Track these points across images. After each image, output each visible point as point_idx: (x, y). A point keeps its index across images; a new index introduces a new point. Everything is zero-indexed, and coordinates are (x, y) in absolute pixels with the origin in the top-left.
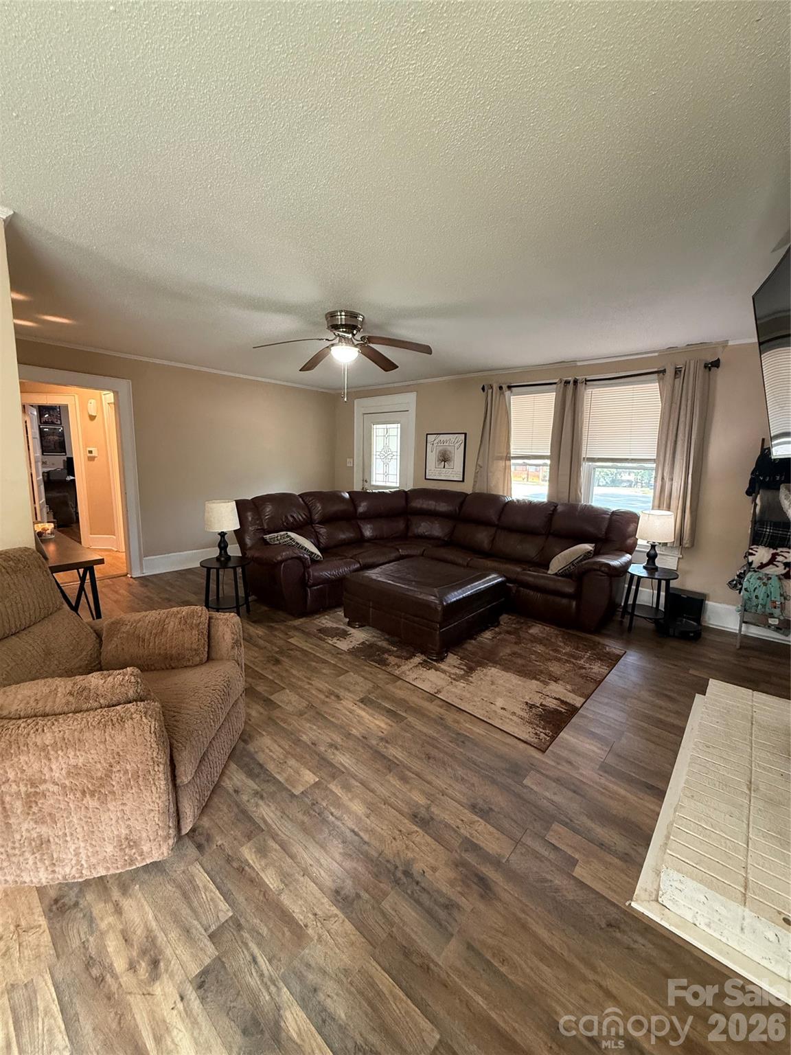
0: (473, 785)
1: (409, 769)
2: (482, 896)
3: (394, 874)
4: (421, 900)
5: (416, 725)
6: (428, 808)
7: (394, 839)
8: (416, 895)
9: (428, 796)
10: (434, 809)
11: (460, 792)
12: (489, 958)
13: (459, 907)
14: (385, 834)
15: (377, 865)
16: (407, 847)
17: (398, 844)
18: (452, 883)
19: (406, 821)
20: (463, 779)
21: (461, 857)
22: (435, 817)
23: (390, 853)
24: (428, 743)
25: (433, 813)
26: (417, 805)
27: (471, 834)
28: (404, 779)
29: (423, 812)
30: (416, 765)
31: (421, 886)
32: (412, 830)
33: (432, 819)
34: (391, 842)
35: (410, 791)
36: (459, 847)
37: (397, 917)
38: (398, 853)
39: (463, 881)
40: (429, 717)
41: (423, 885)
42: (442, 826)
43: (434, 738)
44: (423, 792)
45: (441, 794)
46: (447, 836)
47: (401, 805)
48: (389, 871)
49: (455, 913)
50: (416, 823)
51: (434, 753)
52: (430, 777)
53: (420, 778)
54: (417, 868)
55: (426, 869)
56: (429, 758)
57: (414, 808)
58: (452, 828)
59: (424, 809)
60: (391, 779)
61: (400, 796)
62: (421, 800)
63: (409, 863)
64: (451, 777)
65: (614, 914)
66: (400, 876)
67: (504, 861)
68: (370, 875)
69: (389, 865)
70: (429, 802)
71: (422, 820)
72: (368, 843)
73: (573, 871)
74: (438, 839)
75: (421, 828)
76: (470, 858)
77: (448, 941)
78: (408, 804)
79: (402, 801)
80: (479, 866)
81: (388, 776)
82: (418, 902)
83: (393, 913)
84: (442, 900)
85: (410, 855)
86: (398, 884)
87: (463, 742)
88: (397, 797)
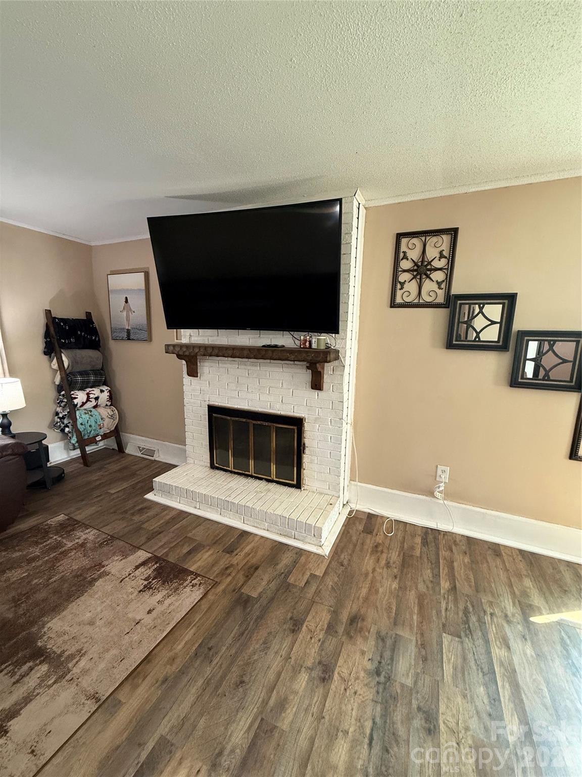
0: (270, 633)
1: (265, 703)
2: (363, 620)
3: (385, 684)
4: (390, 657)
5: (179, 716)
6: (311, 669)
7: (355, 693)
8: (388, 662)
9: (296, 670)
10: (309, 663)
11: (281, 643)
12: (394, 615)
13: (378, 633)
14: (356, 704)
15: (387, 702)
16: (357, 678)
17: (358, 687)
18: (366, 639)
19: (333, 687)
20: (264, 643)
21: (343, 635)
22: (317, 661)
23: (370, 693)
24: (217, 688)
25: (313, 663)
26: (311, 679)
27: (321, 630)
28: (282, 705)
29: (316, 673)
30: (255, 695)
31: (381, 659)
32: (339, 678)
33: (320, 663)
34: (360, 695)
35: (296, 693)
36: (336, 637)
37: (411, 671)
38: (366, 685)
39: (360, 632)
40: (160, 700)
41: (379, 658)
42: (323, 653)
43: (208, 683)
44: (293, 678)
45: (289, 660)
46: (331, 648)
47: (317, 698)
48: (385, 688)
49: (383, 633)
50: (331, 678)
51: (233, 677)
52: (271, 675)
53: (275, 685)
54: (370, 666)
55: (366, 659)
56: (242, 682)
57: (315, 682)
58: (321, 644)
59: (313, 672)
60: (287, 722)
61: (307, 702)
62: (303, 679)
63: (369, 673)
64: (266, 653)
65: (334, 564)
66: (383, 678)
67: (332, 609)
68: (398, 705)
69: (381, 690)
70: (303, 669)
71: (324, 671)
72: (373, 719)
73: (320, 576)
74: (337, 654)
75: (333, 672)
76: (341, 629)
77: (400, 636)
78: (313, 691)
79: (312, 698)
80: (344, 623)
81: (284, 727)
82: (392, 659)
83: (410, 674)
84: (381, 643)
85: (362, 674)
86: (389, 677)
87: (210, 649)
88: (310, 705)
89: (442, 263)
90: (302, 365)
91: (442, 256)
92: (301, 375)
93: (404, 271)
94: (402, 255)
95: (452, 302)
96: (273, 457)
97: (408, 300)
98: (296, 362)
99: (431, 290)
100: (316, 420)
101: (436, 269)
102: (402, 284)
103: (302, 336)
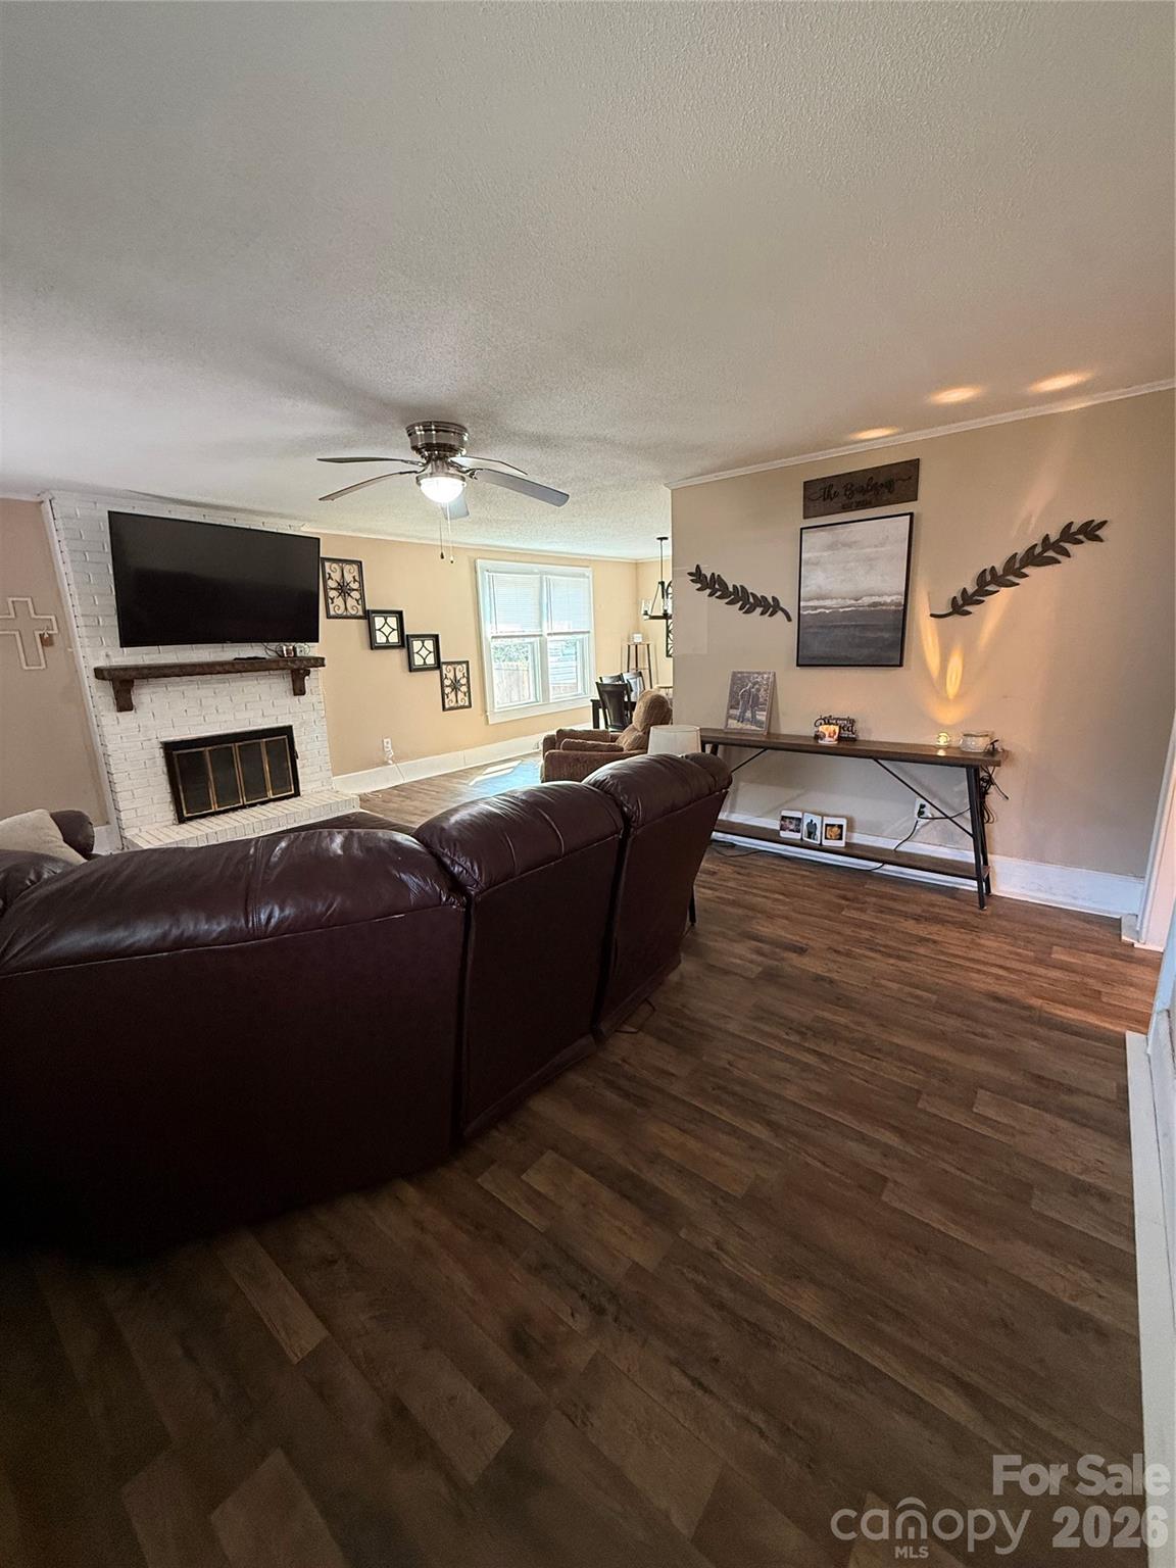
89: (355, 586)
90: (279, 675)
91: (355, 581)
92: (280, 685)
93: (332, 589)
94: (327, 576)
95: (368, 616)
96: (269, 785)
97: (339, 612)
98: (271, 672)
99: (352, 605)
100: (301, 725)
101: (354, 590)
102: (332, 599)
103: (273, 646)
